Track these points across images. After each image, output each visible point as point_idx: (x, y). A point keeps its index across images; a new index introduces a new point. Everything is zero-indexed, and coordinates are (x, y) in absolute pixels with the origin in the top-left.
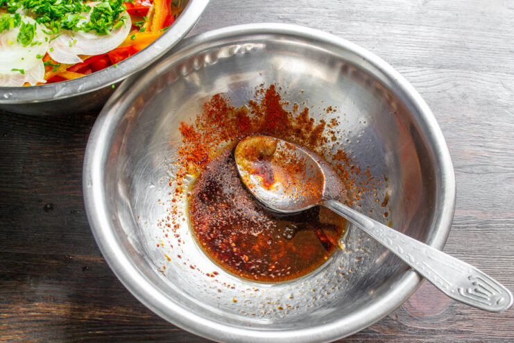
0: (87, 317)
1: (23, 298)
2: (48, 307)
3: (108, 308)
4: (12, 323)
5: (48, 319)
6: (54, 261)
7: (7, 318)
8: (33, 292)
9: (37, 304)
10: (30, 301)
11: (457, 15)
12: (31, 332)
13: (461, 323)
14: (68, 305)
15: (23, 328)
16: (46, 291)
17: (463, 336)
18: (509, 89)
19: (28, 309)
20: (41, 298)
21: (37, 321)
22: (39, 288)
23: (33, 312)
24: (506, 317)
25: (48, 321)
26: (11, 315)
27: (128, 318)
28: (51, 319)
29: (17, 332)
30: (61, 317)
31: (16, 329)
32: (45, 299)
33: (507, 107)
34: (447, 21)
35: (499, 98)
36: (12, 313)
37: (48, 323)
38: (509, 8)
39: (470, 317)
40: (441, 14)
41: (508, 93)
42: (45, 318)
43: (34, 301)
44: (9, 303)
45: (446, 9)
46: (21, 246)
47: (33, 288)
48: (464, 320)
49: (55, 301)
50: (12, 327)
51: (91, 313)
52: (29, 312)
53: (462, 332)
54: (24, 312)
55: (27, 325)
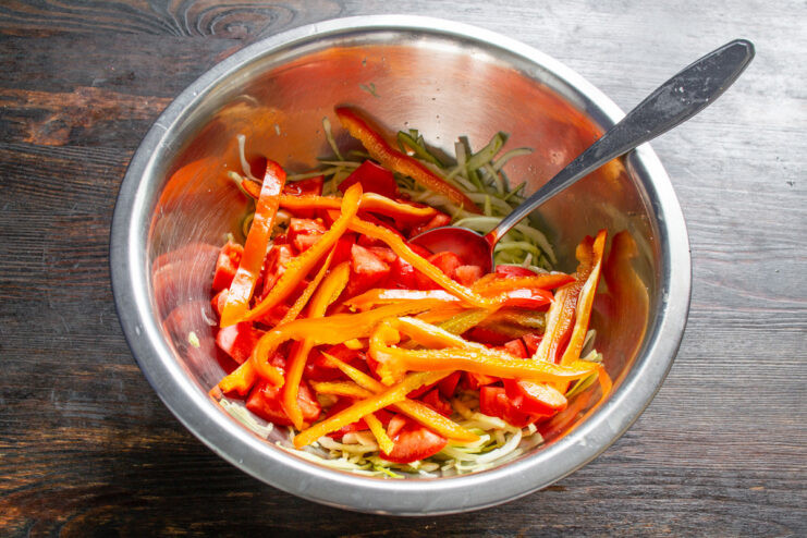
0: (130, 445)
1: (46, 422)
2: (78, 433)
3: (157, 433)
4: (31, 454)
5: (79, 448)
6: (86, 373)
7: (25, 448)
8: (59, 412)
9: (64, 429)
10: (54, 425)
11: (620, 44)
12: (57, 466)
13: (628, 448)
14: (106, 430)
15: (47, 461)
16: (75, 412)
17: (631, 465)
18: (689, 141)
19: (53, 436)
20: (69, 421)
21: (65, 452)
22: (68, 408)
23: (59, 439)
24: (688, 440)
25: (78, 451)
26: (30, 444)
27: (185, 446)
28: (83, 449)
29: (38, 465)
30: (97, 446)
31: (37, 462)
32: (75, 422)
33: (688, 165)
34: (607, 52)
35: (676, 153)
36: (31, 441)
37: (80, 454)
38: (690, 36)
39: (641, 440)
40: (598, 44)
41: (688, 147)
42: (74, 448)
43: (60, 425)
44: (27, 428)
45: (606, 36)
46: (42, 353)
47: (59, 408)
48: (632, 444)
49: (89, 424)
50: (31, 459)
51: (137, 439)
52: (54, 439)
53: (629, 460)
54: (48, 440)
55: (50, 456)
